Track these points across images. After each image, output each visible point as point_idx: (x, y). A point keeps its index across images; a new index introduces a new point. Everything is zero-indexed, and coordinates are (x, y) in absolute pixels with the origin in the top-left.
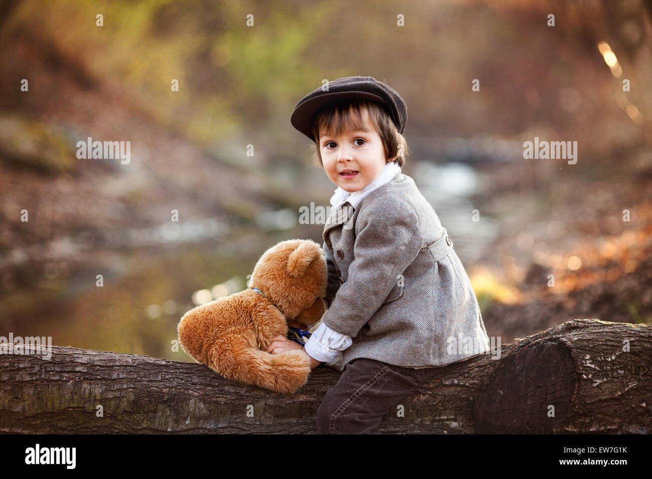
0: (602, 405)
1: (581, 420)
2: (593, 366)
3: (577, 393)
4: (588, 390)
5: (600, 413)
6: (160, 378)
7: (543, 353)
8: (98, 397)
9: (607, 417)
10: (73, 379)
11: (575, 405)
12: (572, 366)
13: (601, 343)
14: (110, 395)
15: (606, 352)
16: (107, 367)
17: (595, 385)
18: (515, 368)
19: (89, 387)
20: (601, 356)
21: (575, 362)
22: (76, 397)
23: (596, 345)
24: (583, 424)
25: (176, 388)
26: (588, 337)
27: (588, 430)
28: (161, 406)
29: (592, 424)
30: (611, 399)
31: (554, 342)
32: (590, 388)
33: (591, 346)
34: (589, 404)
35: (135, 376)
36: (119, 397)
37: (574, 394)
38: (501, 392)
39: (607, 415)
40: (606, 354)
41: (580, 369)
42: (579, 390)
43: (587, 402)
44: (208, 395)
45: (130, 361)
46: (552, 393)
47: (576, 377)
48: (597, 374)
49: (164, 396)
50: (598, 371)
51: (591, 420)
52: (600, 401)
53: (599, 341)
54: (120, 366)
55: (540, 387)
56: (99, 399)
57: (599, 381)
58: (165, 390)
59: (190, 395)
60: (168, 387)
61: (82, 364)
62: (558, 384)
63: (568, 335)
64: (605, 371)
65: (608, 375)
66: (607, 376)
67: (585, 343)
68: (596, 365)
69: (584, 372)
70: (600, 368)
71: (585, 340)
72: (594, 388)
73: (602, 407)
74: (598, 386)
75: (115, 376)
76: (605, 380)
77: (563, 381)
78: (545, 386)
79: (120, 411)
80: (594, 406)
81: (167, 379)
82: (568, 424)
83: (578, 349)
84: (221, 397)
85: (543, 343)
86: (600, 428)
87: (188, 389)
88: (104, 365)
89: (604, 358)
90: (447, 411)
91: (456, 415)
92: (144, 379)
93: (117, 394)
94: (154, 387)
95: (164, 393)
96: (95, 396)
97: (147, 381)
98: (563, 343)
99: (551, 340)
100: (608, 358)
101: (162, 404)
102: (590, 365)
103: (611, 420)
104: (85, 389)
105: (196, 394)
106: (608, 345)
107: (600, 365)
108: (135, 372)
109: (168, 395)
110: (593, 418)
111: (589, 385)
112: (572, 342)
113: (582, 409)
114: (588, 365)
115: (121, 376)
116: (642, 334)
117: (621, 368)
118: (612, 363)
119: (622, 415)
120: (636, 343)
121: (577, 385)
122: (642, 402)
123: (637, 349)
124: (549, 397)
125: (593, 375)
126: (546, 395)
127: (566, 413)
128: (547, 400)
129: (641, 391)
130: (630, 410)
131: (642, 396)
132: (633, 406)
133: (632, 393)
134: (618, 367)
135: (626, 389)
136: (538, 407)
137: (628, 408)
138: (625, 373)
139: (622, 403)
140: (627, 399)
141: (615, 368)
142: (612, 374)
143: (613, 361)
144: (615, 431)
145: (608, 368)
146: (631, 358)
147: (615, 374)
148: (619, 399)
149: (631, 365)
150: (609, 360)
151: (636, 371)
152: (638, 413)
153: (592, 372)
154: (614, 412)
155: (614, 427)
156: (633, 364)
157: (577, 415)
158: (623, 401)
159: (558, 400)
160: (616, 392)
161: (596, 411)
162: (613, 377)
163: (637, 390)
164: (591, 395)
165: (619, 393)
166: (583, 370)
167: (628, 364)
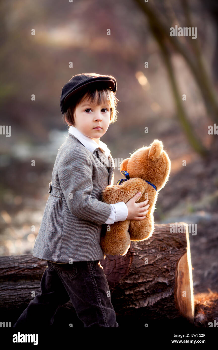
2: (139, 248)
3: (131, 263)
4: (137, 261)
5: (143, 272)
9: (147, 274)
11: (130, 269)
17: (140, 258)
24: (135, 278)
27: (137, 281)
29: (139, 278)
30: (149, 265)
32: (137, 260)
34: (137, 268)
37: (130, 263)
39: (147, 273)
41: (132, 250)
42: (132, 261)
43: (136, 267)
46: (118, 263)
47: (130, 254)
50: (142, 251)
51: (139, 276)
52: (143, 266)
55: (112, 260)
57: (142, 256)
62: (121, 258)
64: (145, 250)
66: (146, 252)
68: (140, 247)
69: (134, 251)
70: (142, 249)
72: (140, 259)
73: (144, 269)
74: (142, 259)
76: (145, 255)
78: (114, 260)
80: (140, 269)
82: (127, 279)
86: (143, 280)
89: (145, 243)
100: (146, 243)
103: (149, 276)
110: (140, 275)
111: (137, 258)
113: (134, 271)
114: (136, 248)
116: (163, 230)
117: (153, 248)
118: (149, 246)
119: (155, 273)
120: (160, 235)
121: (131, 259)
122: (164, 265)
123: (161, 238)
124: (117, 265)
125: (139, 253)
126: (115, 264)
127: (125, 273)
128: (116, 267)
129: (164, 260)
130: (158, 270)
131: (164, 263)
132: (160, 268)
133: (159, 261)
134: (152, 248)
135: (156, 259)
136: (111, 271)
137: (157, 269)
138: (155, 251)
139: (154, 267)
140: (157, 264)
141: (150, 248)
142: (149, 252)
143: (149, 245)
144: (151, 281)
145: (147, 248)
146: (158, 242)
147: (150, 252)
148: (152, 265)
149: (158, 247)
150: (147, 244)
151: (161, 249)
152: (163, 272)
153: (139, 251)
154: (150, 272)
155: (150, 279)
156: (159, 246)
157: (131, 274)
158: (155, 265)
159: (121, 267)
160: (151, 261)
161: (141, 271)
162: (149, 253)
163: (161, 259)
164: (138, 263)
165: (153, 262)
166: (134, 250)
167: (157, 246)
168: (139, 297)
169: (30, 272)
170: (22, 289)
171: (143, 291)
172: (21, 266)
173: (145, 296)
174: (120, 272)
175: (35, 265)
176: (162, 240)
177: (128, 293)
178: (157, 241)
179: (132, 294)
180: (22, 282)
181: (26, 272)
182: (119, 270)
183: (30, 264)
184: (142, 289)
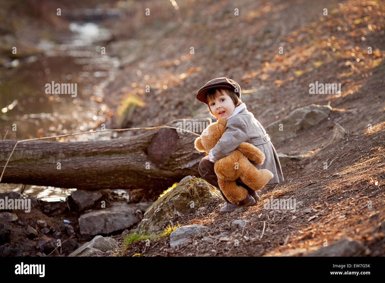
3: (179, 142)
4: (182, 141)
5: (186, 148)
6: (49, 147)
8: (31, 154)
11: (178, 146)
12: (176, 134)
14: (35, 154)
16: (33, 145)
18: (159, 136)
19: (28, 152)
22: (24, 155)
24: (181, 151)
25: (55, 150)
27: (182, 153)
28: (51, 156)
38: (155, 144)
41: (179, 135)
47: (178, 137)
49: (51, 153)
51: (183, 150)
52: (186, 144)
54: (36, 144)
55: (167, 141)
57: (185, 138)
58: (51, 151)
59: (59, 152)
61: (25, 145)
62: (172, 140)
66: (187, 136)
74: (184, 140)
75: (35, 147)
77: (174, 139)
79: (38, 158)
80: (184, 146)
82: (176, 151)
86: (186, 152)
93: (37, 153)
94: (48, 150)
97: (45, 148)
105: (61, 151)
108: (41, 146)
111: (182, 139)
113: (180, 147)
115: (37, 147)
121: (178, 140)
124: (170, 144)
127: (175, 148)
144: (190, 153)
153: (183, 136)
155: (190, 152)
157: (179, 149)
168: (184, 162)
169: (118, 150)
170: (115, 159)
171: (185, 159)
172: (113, 146)
173: (187, 161)
175: (121, 145)
177: (177, 160)
179: (179, 161)
180: (114, 155)
181: (116, 150)
182: (172, 147)
183: (118, 145)
184: (185, 157)
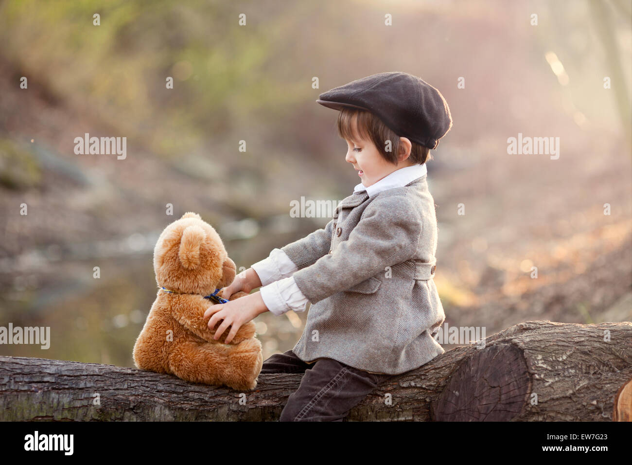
0: (554, 404)
1: (534, 419)
2: (545, 366)
3: (531, 393)
4: (541, 390)
5: (553, 411)
6: (126, 386)
7: (496, 354)
9: (559, 415)
10: (41, 389)
11: (528, 404)
12: (525, 367)
13: (552, 344)
14: (78, 404)
15: (557, 352)
16: (75, 376)
17: (547, 384)
18: (470, 370)
19: (57, 396)
20: (552, 356)
21: (527, 363)
22: (45, 407)
23: (547, 345)
25: (142, 396)
26: (540, 338)
28: (127, 414)
30: (563, 397)
31: (507, 343)
32: (542, 388)
33: (543, 346)
34: (542, 403)
35: (102, 385)
36: (87, 406)
37: (527, 394)
38: (457, 393)
39: (559, 413)
40: (557, 354)
41: (532, 369)
42: (532, 390)
43: (540, 401)
44: (173, 402)
45: (97, 370)
46: (506, 393)
47: (528, 377)
48: (549, 374)
49: (130, 404)
50: (550, 371)
52: (553, 399)
53: (550, 342)
54: (87, 375)
55: (494, 387)
56: (67, 407)
58: (131, 398)
59: (155, 402)
60: (134, 395)
61: (50, 374)
62: (511, 384)
63: (520, 336)
64: (557, 370)
65: (559, 374)
67: (537, 344)
68: (548, 365)
69: (536, 372)
70: (551, 368)
71: (537, 341)
72: (546, 387)
73: (554, 405)
74: (550, 386)
75: (82, 385)
76: (557, 379)
77: (516, 381)
78: (499, 386)
79: (88, 419)
80: (546, 405)
81: (133, 387)
83: (530, 349)
84: (186, 404)
85: (497, 344)
87: (153, 397)
88: (71, 375)
89: (556, 358)
90: (405, 413)
91: (413, 416)
92: (111, 388)
93: (85, 403)
94: (121, 395)
95: (130, 401)
96: (63, 406)
97: (114, 389)
98: (515, 345)
99: (504, 341)
100: (559, 358)
101: (128, 411)
102: (542, 365)
104: (53, 399)
105: (162, 401)
106: (558, 345)
107: (551, 365)
108: (103, 381)
109: (134, 402)
110: (545, 416)
111: (542, 384)
112: (524, 343)
113: (535, 408)
114: (540, 365)
115: (88, 385)
116: (592, 334)
117: (572, 368)
118: (563, 362)
119: (574, 412)
120: (586, 343)
121: (530, 385)
122: (593, 400)
123: (587, 348)
124: (503, 397)
125: (545, 375)
126: (500, 395)
127: (519, 412)
128: (502, 400)
129: (592, 390)
130: (581, 408)
131: (592, 395)
132: (585, 404)
133: (583, 391)
134: (569, 366)
135: (577, 388)
136: (492, 407)
137: (579, 406)
138: (576, 372)
139: (574, 402)
140: (578, 397)
141: (566, 367)
142: (563, 373)
143: (565, 360)
145: (560, 367)
146: (581, 357)
147: (566, 373)
148: (570, 398)
149: (582, 365)
150: (561, 359)
151: (586, 370)
152: (589, 411)
153: (544, 372)
154: (566, 410)
156: (584, 363)
158: (575, 399)
159: (511, 400)
160: (567, 390)
161: (548, 409)
162: (565, 376)
163: (587, 388)
164: (544, 394)
165: (571, 392)
166: (536, 370)
167: (579, 363)
174: (508, 409)
176: (588, 352)
178: (579, 354)
182: (508, 406)
